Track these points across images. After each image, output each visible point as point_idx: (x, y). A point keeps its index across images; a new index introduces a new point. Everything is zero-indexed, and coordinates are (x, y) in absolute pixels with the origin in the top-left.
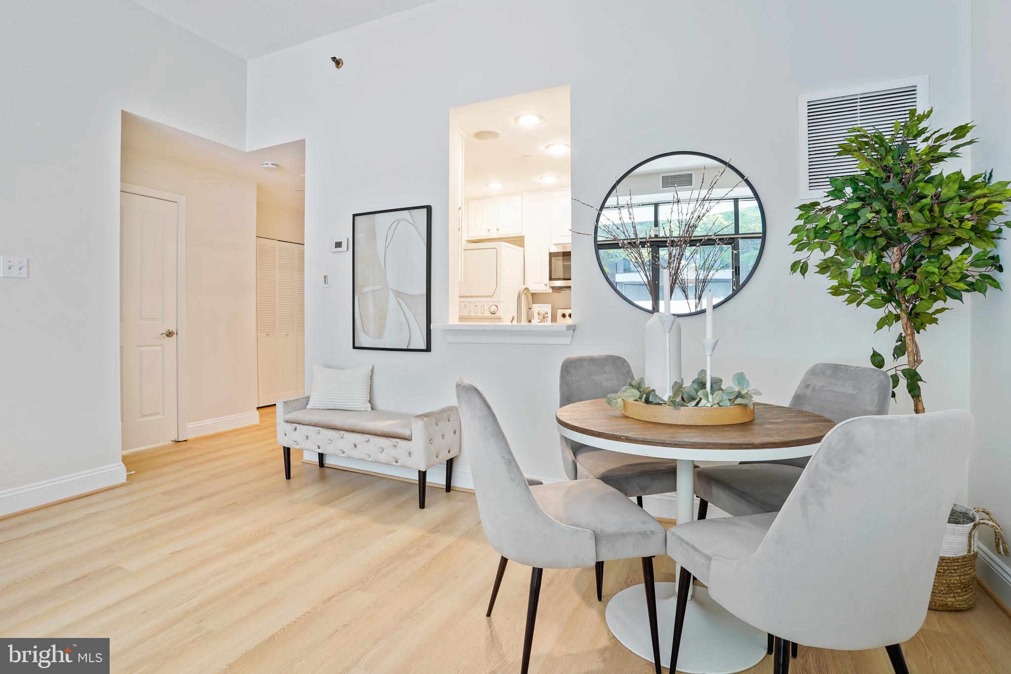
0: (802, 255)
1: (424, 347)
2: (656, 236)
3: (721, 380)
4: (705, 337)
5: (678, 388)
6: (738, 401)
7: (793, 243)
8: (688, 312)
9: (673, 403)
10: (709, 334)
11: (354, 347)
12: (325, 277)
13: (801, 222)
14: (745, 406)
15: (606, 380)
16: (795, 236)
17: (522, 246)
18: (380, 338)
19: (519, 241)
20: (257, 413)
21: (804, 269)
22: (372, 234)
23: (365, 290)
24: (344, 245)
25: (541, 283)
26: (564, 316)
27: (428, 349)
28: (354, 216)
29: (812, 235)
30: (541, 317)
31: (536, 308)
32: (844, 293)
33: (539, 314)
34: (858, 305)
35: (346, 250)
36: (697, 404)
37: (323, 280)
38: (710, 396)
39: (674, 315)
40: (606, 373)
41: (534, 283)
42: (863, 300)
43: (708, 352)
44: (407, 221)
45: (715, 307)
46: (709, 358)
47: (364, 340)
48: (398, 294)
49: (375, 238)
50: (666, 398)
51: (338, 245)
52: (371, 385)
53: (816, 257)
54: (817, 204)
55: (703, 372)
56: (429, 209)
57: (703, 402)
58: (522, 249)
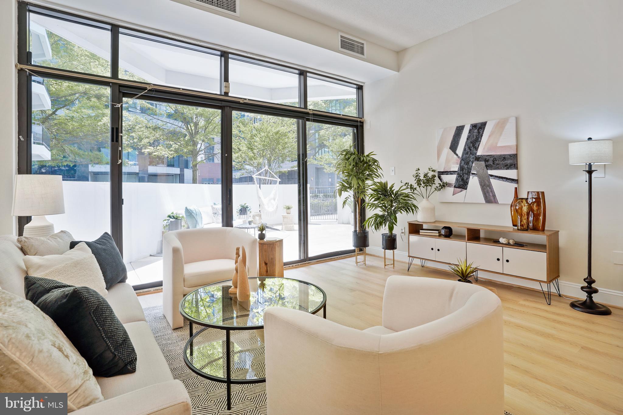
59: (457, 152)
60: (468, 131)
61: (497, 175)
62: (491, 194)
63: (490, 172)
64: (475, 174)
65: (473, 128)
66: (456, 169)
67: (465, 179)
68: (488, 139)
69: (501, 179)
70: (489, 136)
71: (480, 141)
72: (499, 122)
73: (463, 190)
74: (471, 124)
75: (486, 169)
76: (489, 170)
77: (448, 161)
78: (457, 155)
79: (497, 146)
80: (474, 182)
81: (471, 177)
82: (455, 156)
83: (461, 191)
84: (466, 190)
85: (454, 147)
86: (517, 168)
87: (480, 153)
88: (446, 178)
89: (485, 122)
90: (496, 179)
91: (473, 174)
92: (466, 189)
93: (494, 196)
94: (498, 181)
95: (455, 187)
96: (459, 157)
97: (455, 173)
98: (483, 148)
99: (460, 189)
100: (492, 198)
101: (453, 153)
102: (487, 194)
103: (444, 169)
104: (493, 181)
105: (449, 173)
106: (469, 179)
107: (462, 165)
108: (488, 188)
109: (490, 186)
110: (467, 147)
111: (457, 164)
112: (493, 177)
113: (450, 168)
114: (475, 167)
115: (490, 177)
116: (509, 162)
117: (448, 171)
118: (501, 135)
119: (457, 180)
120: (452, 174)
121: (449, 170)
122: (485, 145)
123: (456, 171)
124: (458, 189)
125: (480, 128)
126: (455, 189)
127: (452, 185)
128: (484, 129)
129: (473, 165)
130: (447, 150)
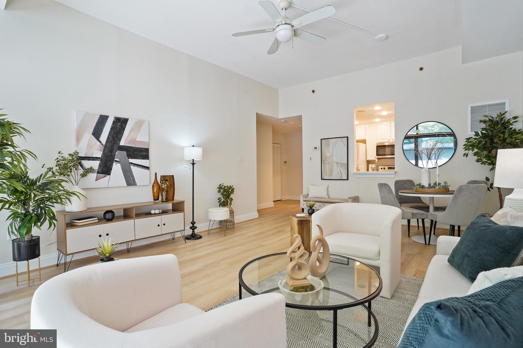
0: (467, 152)
1: (346, 179)
2: (417, 134)
3: (441, 183)
4: (436, 173)
5: (430, 185)
6: (445, 187)
7: (464, 148)
8: (432, 167)
9: (428, 187)
10: (437, 173)
11: (322, 179)
12: (311, 158)
13: (466, 143)
14: (446, 188)
15: (407, 186)
16: (464, 147)
17: (366, 143)
18: (331, 176)
19: (364, 141)
20: (273, 202)
21: (467, 156)
22: (328, 145)
23: (326, 162)
24: (318, 148)
25: (373, 157)
26: (382, 168)
27: (348, 179)
28: (321, 139)
29: (469, 146)
30: (373, 169)
31: (370, 166)
32: (480, 162)
33: (372, 168)
34: (485, 165)
35: (318, 150)
36: (434, 188)
37: (310, 159)
38: (438, 187)
39: (428, 168)
40: (407, 184)
41: (370, 157)
42: (486, 163)
43: (437, 177)
44: (340, 141)
45: (439, 166)
46: (437, 178)
47: (325, 177)
48: (337, 163)
49: (329, 146)
50: (427, 187)
51: (316, 148)
52: (328, 191)
53: (470, 153)
54: (472, 137)
55: (436, 182)
56: (347, 137)
57: (436, 187)
58: (365, 144)
59: (101, 139)
60: (112, 123)
61: (136, 163)
62: (131, 179)
63: (131, 160)
64: (118, 161)
65: (117, 121)
66: (100, 156)
67: (109, 165)
68: (129, 133)
69: (138, 167)
70: (130, 131)
71: (123, 134)
72: (137, 122)
73: (106, 175)
74: (115, 116)
75: (127, 158)
76: (130, 158)
77: (89, 146)
78: (100, 142)
79: (136, 140)
80: (116, 168)
81: (114, 164)
82: (98, 143)
83: (105, 177)
84: (109, 176)
85: (97, 133)
86: (148, 159)
87: (122, 143)
88: (87, 164)
89: (127, 119)
90: (135, 167)
91: (116, 161)
92: (110, 174)
93: (134, 180)
94: (137, 168)
95: (98, 173)
96: (102, 144)
97: (98, 159)
98: (125, 139)
99: (103, 175)
100: (132, 182)
101: (96, 140)
102: (128, 179)
103: (86, 154)
104: (133, 168)
105: (92, 159)
106: (112, 165)
107: (105, 152)
108: (129, 173)
109: (131, 171)
110: (110, 136)
111: (101, 151)
112: (132, 165)
113: (93, 154)
114: (119, 155)
115: (131, 164)
116: (144, 154)
117: (90, 156)
118: (139, 132)
119: (100, 165)
120: (95, 160)
121: (92, 156)
122: (127, 137)
123: (100, 158)
124: (101, 175)
125: (123, 122)
126: (99, 174)
127: (95, 171)
128: (126, 124)
129: (117, 153)
130: (88, 136)
